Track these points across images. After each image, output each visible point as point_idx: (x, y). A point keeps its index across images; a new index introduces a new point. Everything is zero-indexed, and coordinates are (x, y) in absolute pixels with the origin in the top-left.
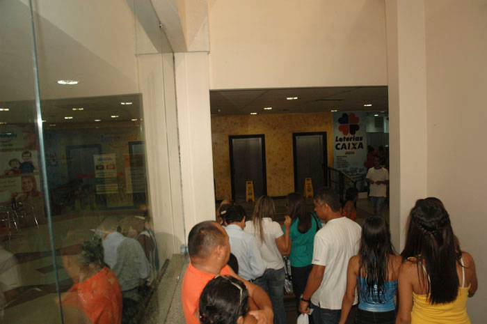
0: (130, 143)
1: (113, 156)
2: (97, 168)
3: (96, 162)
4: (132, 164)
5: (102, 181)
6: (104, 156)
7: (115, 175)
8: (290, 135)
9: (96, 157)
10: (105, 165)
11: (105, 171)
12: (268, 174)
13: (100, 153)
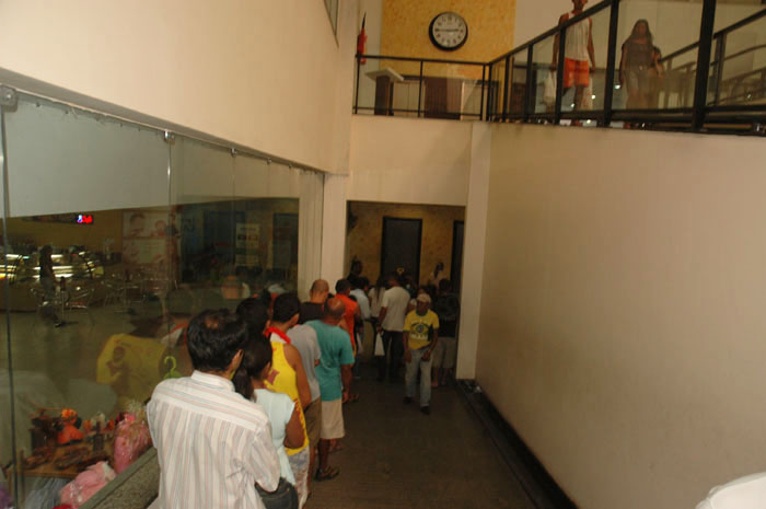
0: (275, 215)
1: (256, 227)
2: (239, 238)
3: (239, 231)
4: (275, 237)
5: (243, 251)
6: (248, 226)
7: (256, 246)
8: (451, 223)
9: (239, 226)
10: (248, 235)
11: (247, 241)
12: (422, 263)
13: (244, 221)
